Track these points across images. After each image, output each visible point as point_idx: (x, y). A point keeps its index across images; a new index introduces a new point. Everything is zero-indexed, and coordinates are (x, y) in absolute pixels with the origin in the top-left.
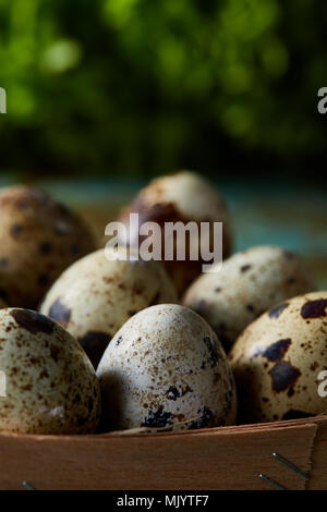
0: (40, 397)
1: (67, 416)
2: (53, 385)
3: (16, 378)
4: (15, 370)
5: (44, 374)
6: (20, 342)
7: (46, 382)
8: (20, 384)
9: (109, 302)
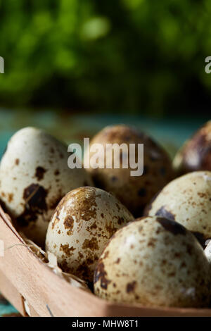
0: (180, 281)
1: (196, 295)
2: (189, 272)
3: (165, 267)
4: (164, 262)
5: (183, 265)
6: (167, 241)
7: (185, 270)
8: (167, 272)
9: (203, 211)
